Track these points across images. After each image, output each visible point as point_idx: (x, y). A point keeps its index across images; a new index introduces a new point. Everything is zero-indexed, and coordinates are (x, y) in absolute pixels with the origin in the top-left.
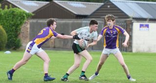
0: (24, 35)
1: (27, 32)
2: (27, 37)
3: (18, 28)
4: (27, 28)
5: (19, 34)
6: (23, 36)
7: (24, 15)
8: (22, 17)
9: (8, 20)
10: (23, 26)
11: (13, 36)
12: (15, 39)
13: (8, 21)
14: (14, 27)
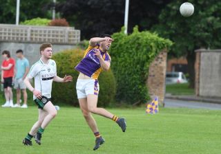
0: (155, 81)
1: (162, 74)
2: (161, 83)
3: (145, 68)
4: (161, 68)
5: (147, 78)
6: (152, 82)
7: (152, 44)
8: (149, 47)
9: (131, 53)
10: (152, 64)
11: (138, 82)
12: (140, 87)
13: (131, 56)
14: (138, 66)
